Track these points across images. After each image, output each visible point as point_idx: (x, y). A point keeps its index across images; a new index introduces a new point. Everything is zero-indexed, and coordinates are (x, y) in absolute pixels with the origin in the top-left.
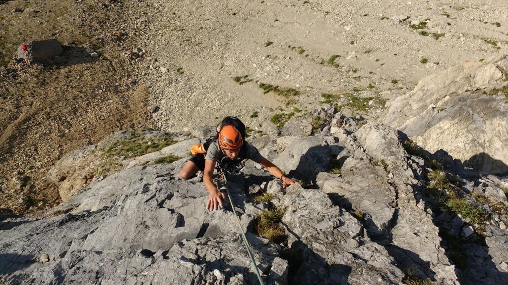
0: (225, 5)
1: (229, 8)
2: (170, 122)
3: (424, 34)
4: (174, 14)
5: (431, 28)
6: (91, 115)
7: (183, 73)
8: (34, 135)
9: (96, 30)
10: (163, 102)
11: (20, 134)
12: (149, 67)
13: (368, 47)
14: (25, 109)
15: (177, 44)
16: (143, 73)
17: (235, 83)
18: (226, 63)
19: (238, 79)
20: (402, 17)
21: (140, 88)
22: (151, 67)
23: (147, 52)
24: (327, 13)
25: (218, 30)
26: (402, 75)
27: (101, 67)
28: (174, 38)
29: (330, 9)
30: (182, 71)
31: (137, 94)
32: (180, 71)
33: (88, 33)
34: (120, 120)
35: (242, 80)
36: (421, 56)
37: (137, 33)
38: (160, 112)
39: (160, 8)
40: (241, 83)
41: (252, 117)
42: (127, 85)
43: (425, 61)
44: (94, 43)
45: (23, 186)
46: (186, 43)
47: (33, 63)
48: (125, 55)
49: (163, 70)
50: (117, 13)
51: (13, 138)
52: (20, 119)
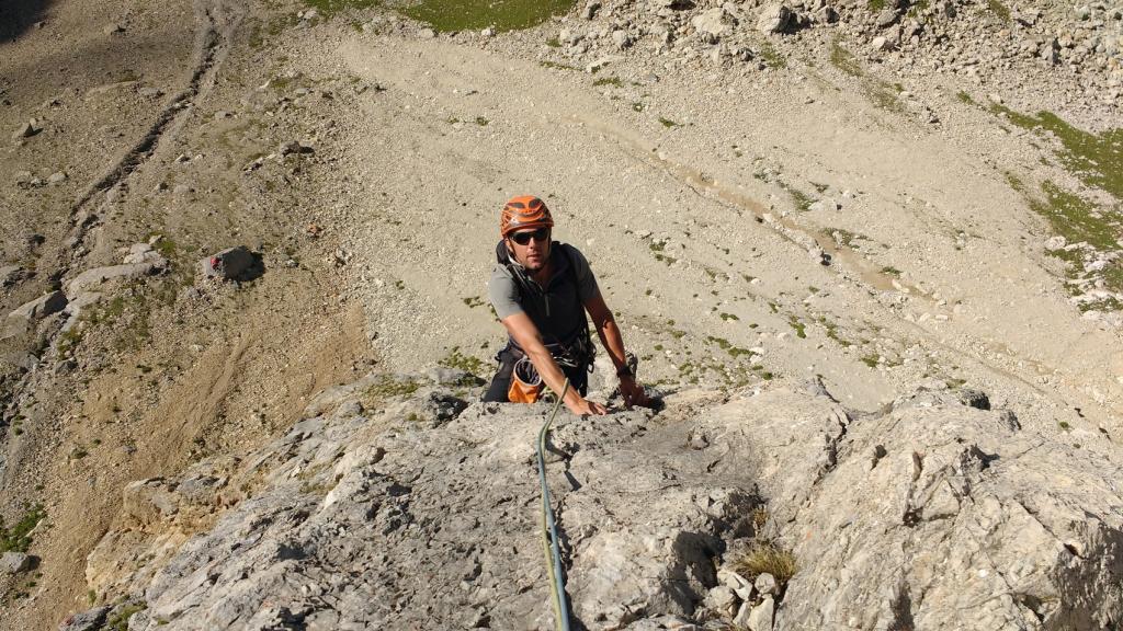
0: (452, 188)
1: (458, 193)
2: (393, 352)
3: (659, 258)
4: (384, 194)
5: (668, 252)
6: (307, 345)
7: (403, 288)
8: (255, 370)
9: (285, 224)
10: (383, 325)
11: (240, 371)
12: (360, 278)
13: (604, 271)
14: (236, 340)
15: (394, 245)
16: (354, 286)
17: (464, 305)
18: (455, 278)
19: (468, 301)
20: (645, 233)
21: (352, 307)
22: (363, 279)
23: (354, 255)
24: (572, 216)
25: (444, 229)
26: (627, 307)
27: (303, 281)
28: (388, 235)
29: (575, 211)
30: (402, 285)
31: (350, 314)
32: (399, 285)
33: (276, 230)
34: (338, 349)
35: (473, 302)
36: (647, 286)
37: (338, 227)
38: (381, 338)
39: (364, 184)
40: (472, 307)
41: (482, 347)
42: (336, 304)
43: (649, 293)
44: (287, 245)
45: (264, 422)
46: (405, 244)
47: (225, 280)
48: (329, 261)
49: (379, 282)
50: (306, 193)
51: (235, 376)
52: (235, 353)
